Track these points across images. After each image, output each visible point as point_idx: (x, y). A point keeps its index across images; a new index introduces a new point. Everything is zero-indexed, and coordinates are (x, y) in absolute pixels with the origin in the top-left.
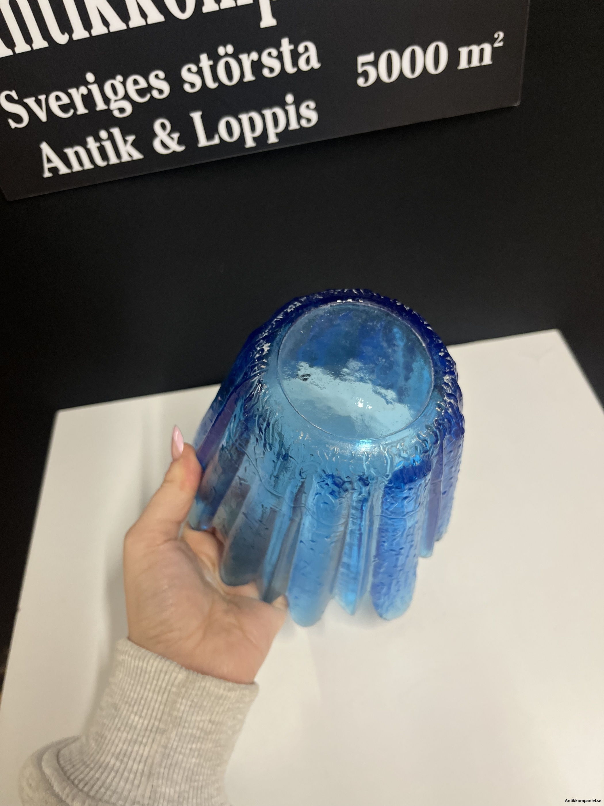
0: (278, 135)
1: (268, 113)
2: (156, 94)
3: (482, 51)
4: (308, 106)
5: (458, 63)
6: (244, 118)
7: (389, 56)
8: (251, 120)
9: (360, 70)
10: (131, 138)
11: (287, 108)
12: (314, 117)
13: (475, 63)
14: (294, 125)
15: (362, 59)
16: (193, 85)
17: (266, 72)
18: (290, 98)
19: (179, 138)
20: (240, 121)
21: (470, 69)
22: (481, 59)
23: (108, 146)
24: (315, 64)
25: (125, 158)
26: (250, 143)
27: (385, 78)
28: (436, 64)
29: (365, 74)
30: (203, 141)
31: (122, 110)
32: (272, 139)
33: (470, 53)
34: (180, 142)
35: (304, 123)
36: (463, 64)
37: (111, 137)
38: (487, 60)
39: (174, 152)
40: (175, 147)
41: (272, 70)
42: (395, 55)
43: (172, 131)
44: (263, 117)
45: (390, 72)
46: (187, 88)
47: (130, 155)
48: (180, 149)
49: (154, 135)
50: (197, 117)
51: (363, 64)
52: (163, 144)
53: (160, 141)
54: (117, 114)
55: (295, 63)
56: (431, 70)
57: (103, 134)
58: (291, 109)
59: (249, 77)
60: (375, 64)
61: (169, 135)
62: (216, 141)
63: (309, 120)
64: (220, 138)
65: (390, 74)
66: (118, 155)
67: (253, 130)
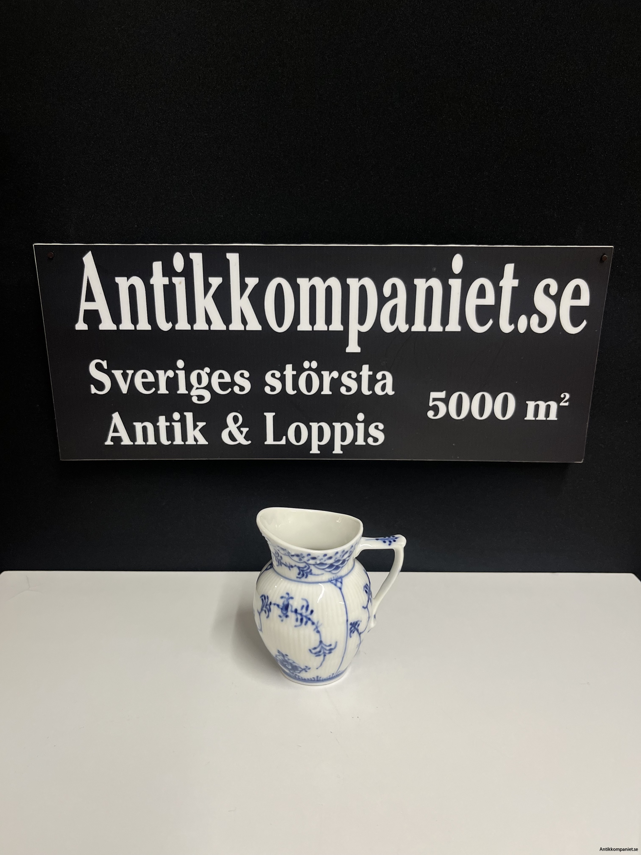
0: (343, 447)
1: (338, 426)
2: (236, 389)
3: (548, 407)
4: (376, 427)
6: (315, 426)
7: (460, 397)
8: (321, 430)
9: (431, 404)
10: (201, 424)
11: (357, 424)
12: (381, 437)
13: (541, 416)
14: (360, 441)
15: (433, 395)
16: (273, 389)
17: (343, 390)
18: (361, 417)
19: (247, 432)
20: (309, 429)
21: (535, 420)
22: (547, 414)
23: (177, 427)
24: (389, 391)
25: (190, 441)
26: (315, 450)
27: (454, 415)
28: (504, 411)
29: (436, 409)
30: (270, 440)
31: (201, 398)
32: (337, 450)
33: (537, 407)
34: (246, 438)
35: (370, 441)
36: (530, 416)
37: (183, 421)
38: (553, 416)
39: (239, 445)
40: (241, 440)
41: (349, 389)
42: (465, 397)
43: (242, 426)
44: (332, 428)
45: (459, 411)
46: (267, 390)
47: (196, 440)
48: (245, 442)
49: (225, 426)
50: (270, 417)
51: (434, 400)
52: (232, 436)
53: (229, 432)
54: (195, 400)
55: (371, 387)
56: (499, 415)
57: (176, 416)
58: (361, 427)
59: (326, 391)
60: (446, 401)
61: (239, 428)
62: (283, 442)
63: (376, 440)
64: (287, 439)
65: (459, 412)
66: (184, 437)
67: (321, 438)
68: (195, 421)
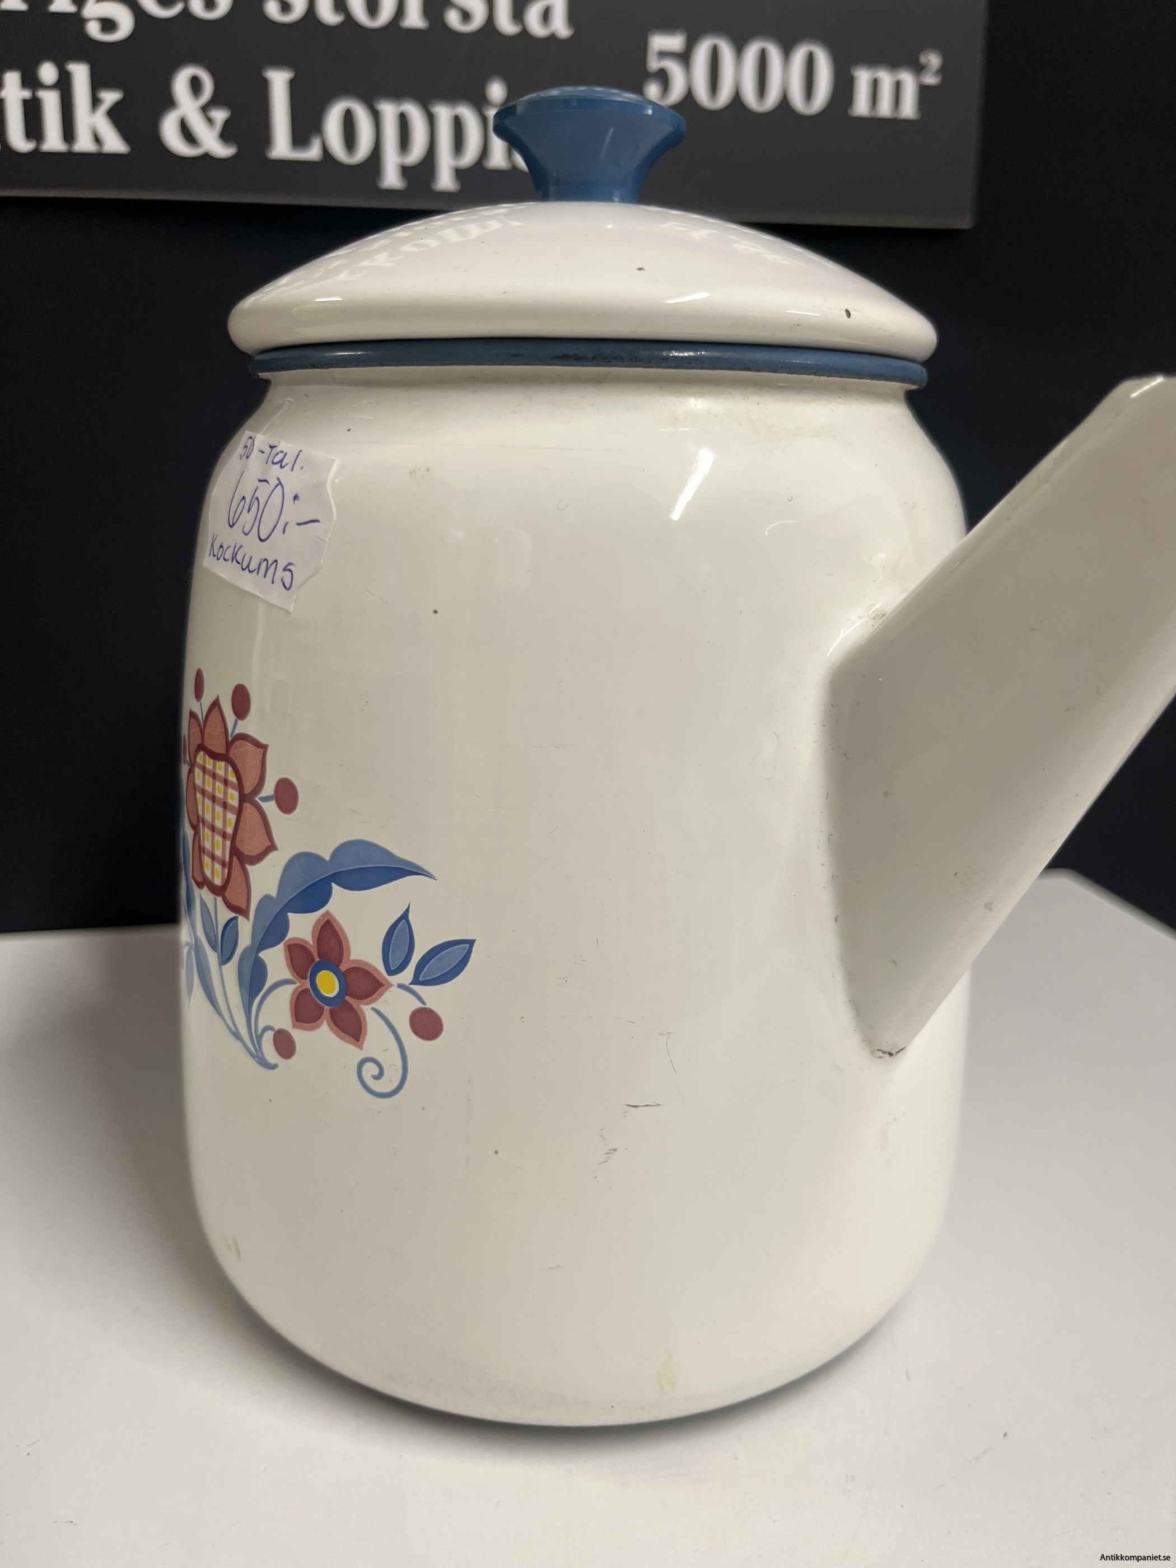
1: (444, 113)
2: (197, 6)
5: (851, 101)
6: (389, 111)
8: (404, 122)
10: (110, 97)
11: (488, 112)
13: (885, 109)
14: (498, 161)
16: (286, 7)
18: (496, 91)
19: (227, 123)
20: (376, 117)
23: (51, 102)
26: (391, 178)
28: (809, 92)
31: (108, 25)
32: (445, 181)
37: (64, 84)
39: (207, 157)
43: (215, 101)
44: (431, 120)
45: (714, 86)
46: (272, 9)
48: (222, 151)
49: (169, 102)
52: (187, 133)
53: (180, 119)
54: (94, 30)
55: (518, 14)
57: (47, 72)
61: (205, 109)
62: (313, 153)
65: (714, 90)
66: (69, 133)
67: (404, 145)
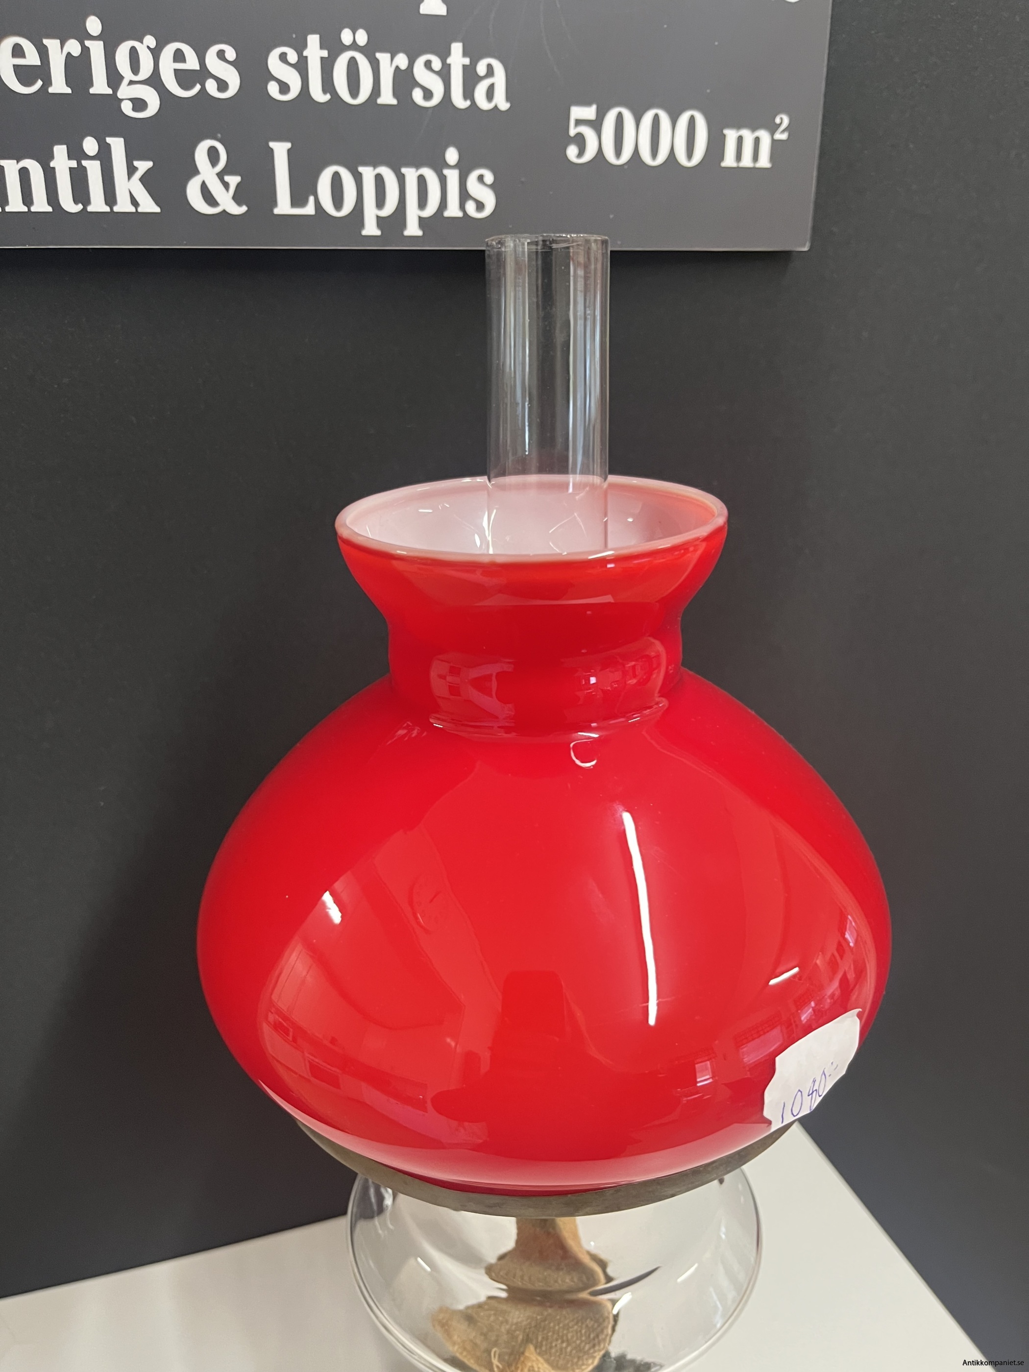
0: (422, 221)
1: (411, 175)
2: (211, 87)
3: (757, 141)
4: (481, 178)
5: (722, 158)
6: (368, 173)
7: (620, 118)
8: (380, 182)
9: (573, 132)
10: (143, 166)
11: (446, 172)
12: (490, 200)
13: (747, 161)
14: (453, 211)
15: (578, 112)
16: (284, 88)
17: (417, 95)
18: (452, 155)
19: (238, 186)
20: (358, 179)
21: (738, 168)
22: (756, 157)
23: (94, 169)
24: (501, 102)
25: (123, 206)
26: (371, 229)
27: (610, 155)
28: (690, 149)
29: (580, 141)
30: (284, 206)
31: (139, 104)
32: (413, 229)
33: (740, 140)
34: (238, 198)
35: (470, 207)
36: (729, 161)
37: (104, 156)
38: (764, 162)
39: (224, 214)
40: (227, 204)
41: (428, 94)
42: (628, 118)
43: (229, 168)
44: (401, 180)
45: (618, 147)
46: (273, 89)
47: (134, 202)
48: (236, 209)
49: (192, 169)
50: (280, 150)
51: (579, 122)
52: (207, 195)
53: (201, 183)
54: (127, 108)
55: (468, 93)
56: (682, 158)
57: (90, 145)
58: (452, 176)
59: (387, 98)
60: (596, 125)
61: (220, 176)
62: (309, 209)
63: (480, 206)
64: (318, 205)
65: (618, 150)
66: (110, 197)
67: (380, 202)
68: (131, 156)
